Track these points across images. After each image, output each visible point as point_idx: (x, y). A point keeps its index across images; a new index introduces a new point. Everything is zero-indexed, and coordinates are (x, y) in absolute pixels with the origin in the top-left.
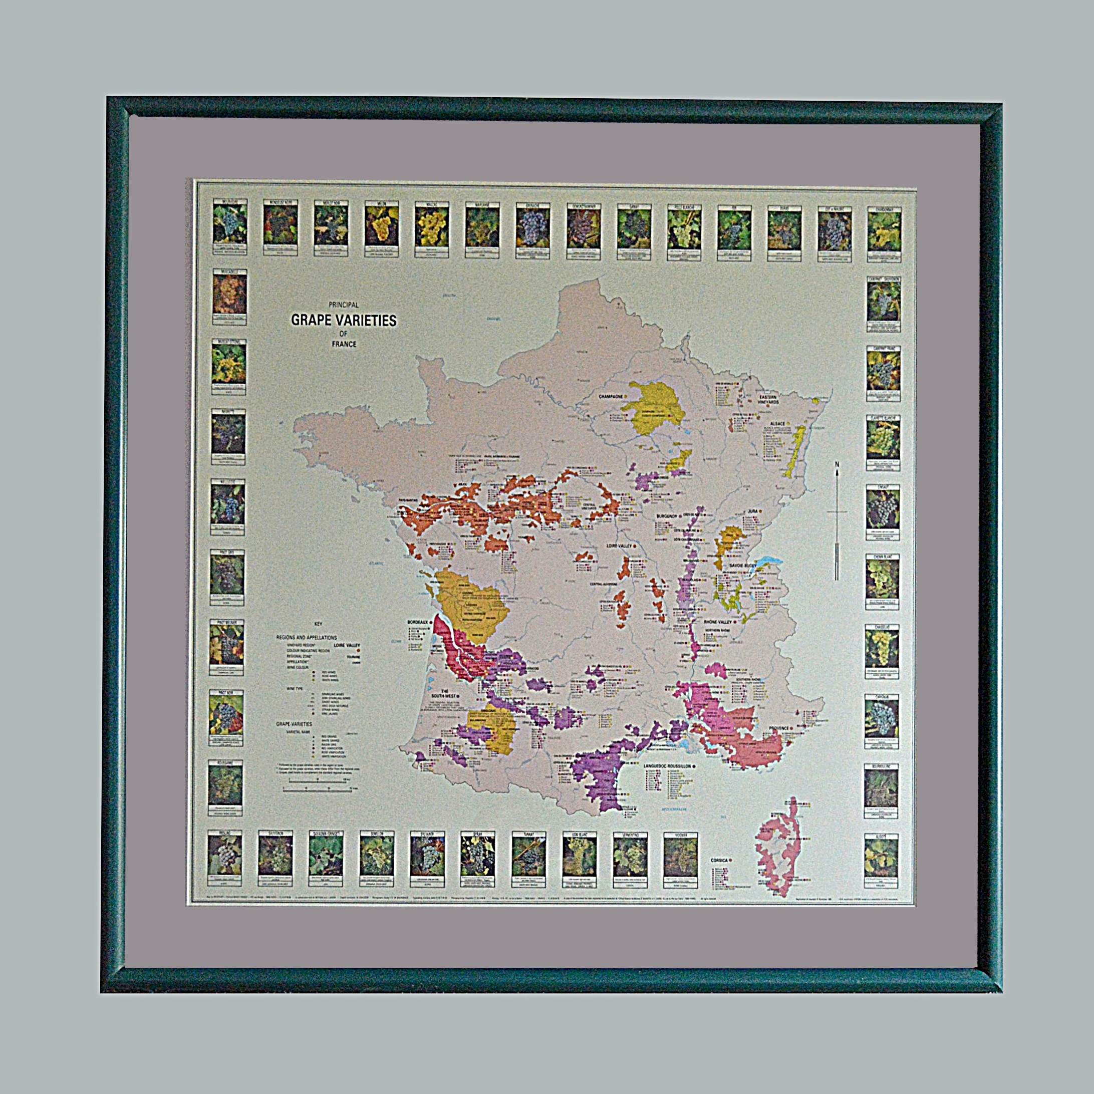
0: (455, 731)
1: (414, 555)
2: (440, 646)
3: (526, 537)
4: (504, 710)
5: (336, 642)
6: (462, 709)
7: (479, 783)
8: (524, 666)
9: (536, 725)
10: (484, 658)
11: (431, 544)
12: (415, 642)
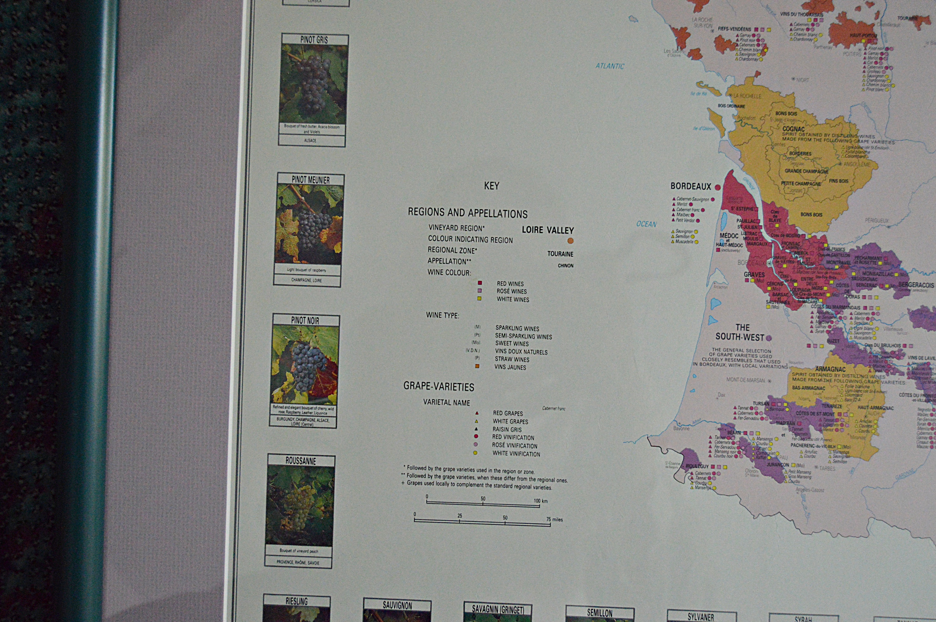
0: (762, 408)
1: (687, 50)
2: (736, 236)
3: (914, 19)
4: (862, 369)
5: (526, 223)
6: (776, 364)
7: (808, 516)
8: (903, 280)
9: (927, 401)
10: (824, 262)
11: (722, 28)
12: (683, 226)
